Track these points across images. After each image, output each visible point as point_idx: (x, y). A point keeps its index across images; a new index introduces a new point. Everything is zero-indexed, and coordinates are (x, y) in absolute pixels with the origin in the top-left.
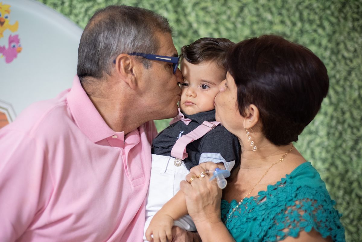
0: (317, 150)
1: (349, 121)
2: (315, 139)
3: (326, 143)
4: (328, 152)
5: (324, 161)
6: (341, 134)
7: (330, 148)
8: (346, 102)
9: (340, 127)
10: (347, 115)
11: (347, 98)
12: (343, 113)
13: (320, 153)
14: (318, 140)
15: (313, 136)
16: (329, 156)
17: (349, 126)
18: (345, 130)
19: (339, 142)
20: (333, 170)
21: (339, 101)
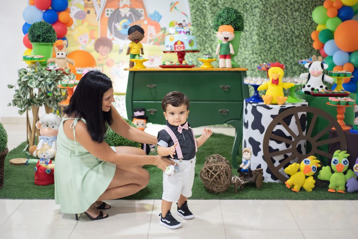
0: (255, 22)
1: (269, 12)
2: (255, 18)
3: (259, 20)
4: (259, 23)
5: (257, 26)
6: (265, 16)
7: (260, 22)
8: (269, 4)
9: (265, 14)
10: (269, 9)
11: (270, 3)
12: (267, 8)
13: (256, 23)
14: (256, 18)
15: (254, 17)
16: (259, 25)
17: (269, 14)
18: (267, 15)
19: (264, 20)
20: (260, 30)
21: (266, 3)
